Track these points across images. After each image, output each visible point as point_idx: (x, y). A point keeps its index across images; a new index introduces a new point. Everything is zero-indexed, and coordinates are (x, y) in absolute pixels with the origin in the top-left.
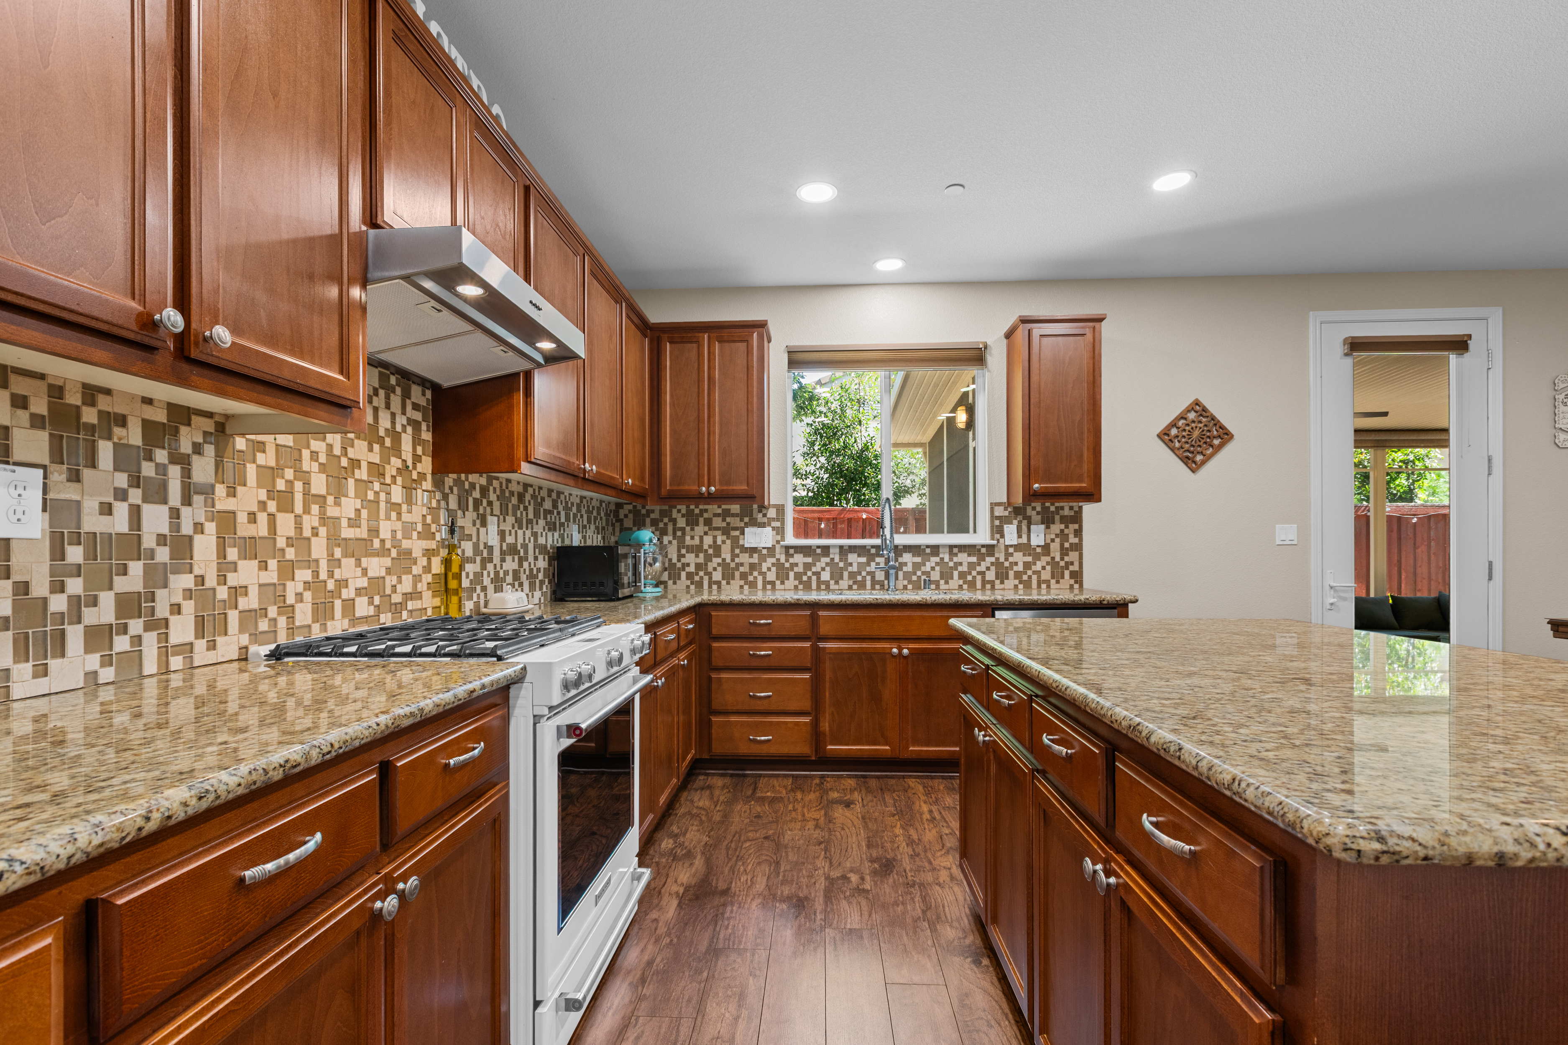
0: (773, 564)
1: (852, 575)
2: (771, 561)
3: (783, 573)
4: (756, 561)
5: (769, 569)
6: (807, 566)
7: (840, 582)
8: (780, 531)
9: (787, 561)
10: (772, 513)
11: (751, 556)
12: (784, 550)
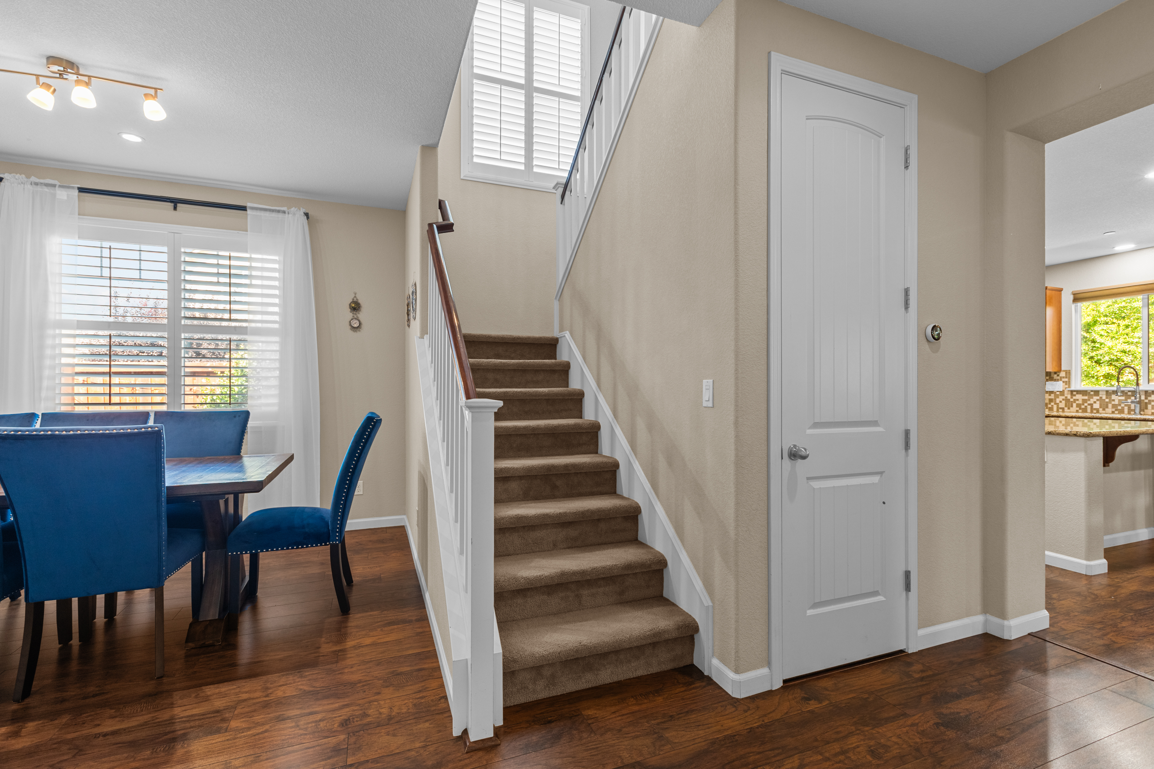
0: (1063, 400)
1: (1114, 406)
2: (1061, 398)
3: (1069, 404)
4: (1053, 398)
5: (1061, 402)
6: (1084, 401)
7: (1106, 409)
8: (1068, 383)
9: (1072, 398)
10: (1062, 374)
11: (1050, 395)
12: (1070, 392)
